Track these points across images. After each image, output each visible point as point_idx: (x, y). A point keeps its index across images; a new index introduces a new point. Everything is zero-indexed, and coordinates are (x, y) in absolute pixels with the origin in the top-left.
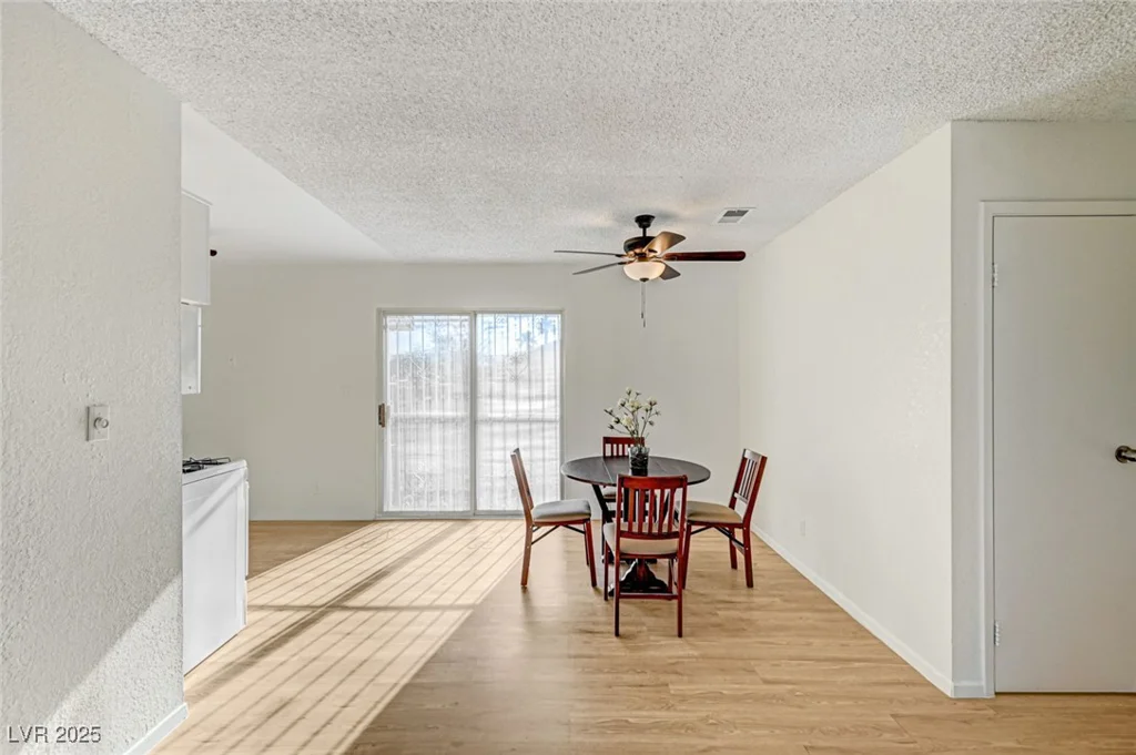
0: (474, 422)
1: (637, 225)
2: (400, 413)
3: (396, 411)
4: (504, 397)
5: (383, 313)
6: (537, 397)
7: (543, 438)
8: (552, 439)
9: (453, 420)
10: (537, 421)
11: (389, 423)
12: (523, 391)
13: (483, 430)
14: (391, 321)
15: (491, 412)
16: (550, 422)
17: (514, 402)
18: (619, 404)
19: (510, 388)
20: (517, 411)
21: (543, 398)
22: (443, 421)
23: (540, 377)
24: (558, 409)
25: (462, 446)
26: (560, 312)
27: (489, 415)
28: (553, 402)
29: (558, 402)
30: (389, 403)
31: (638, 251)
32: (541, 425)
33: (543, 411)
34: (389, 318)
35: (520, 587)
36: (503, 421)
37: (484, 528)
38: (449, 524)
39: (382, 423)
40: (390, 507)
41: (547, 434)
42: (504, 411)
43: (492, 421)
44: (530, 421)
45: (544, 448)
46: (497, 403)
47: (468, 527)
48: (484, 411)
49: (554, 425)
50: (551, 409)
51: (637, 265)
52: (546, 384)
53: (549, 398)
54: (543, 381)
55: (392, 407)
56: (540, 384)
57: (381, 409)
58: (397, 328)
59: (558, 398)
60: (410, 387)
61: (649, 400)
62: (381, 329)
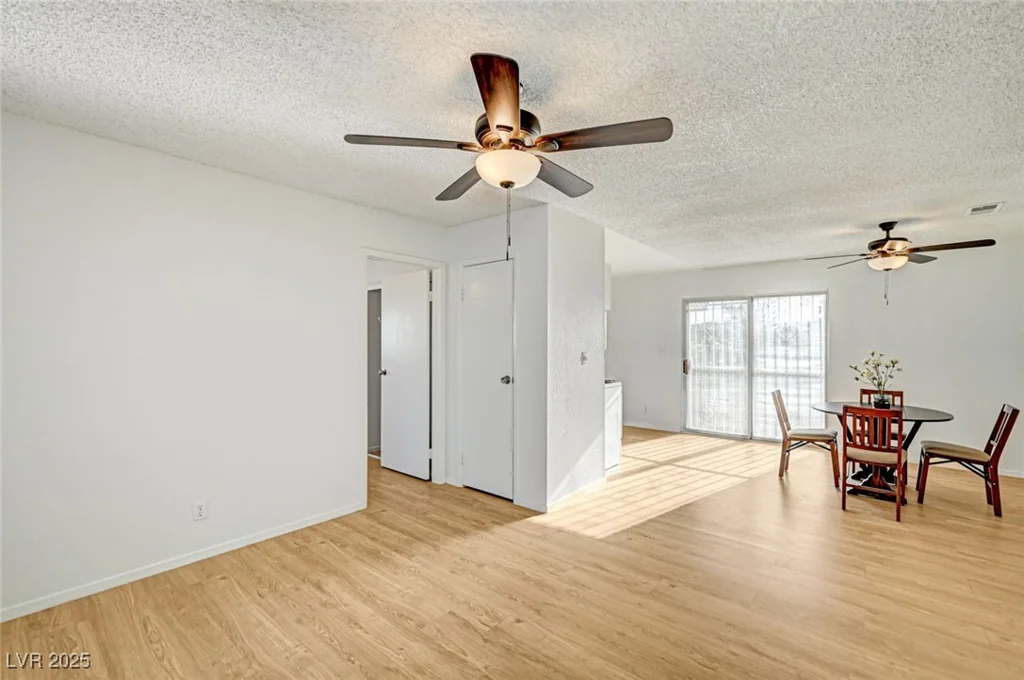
0: (751, 374)
1: (880, 229)
2: (697, 366)
3: (694, 364)
4: (775, 357)
5: (686, 302)
6: (804, 358)
7: (810, 389)
8: (818, 389)
9: (735, 372)
10: (804, 376)
11: (690, 372)
12: (792, 352)
13: (758, 381)
14: (691, 306)
15: (765, 367)
16: (816, 377)
17: (784, 361)
18: (863, 361)
19: (781, 350)
20: (787, 368)
21: (809, 358)
22: (728, 373)
23: (807, 343)
24: (823, 367)
25: (742, 389)
26: (826, 293)
27: (763, 370)
28: (818, 362)
29: (823, 362)
30: (690, 359)
31: (880, 249)
32: (807, 380)
33: (809, 368)
34: (690, 304)
35: (778, 478)
36: (775, 375)
37: (758, 447)
38: (732, 441)
39: (685, 370)
40: (690, 426)
41: (813, 386)
42: (776, 368)
43: (765, 375)
44: (798, 376)
45: (810, 396)
46: (770, 362)
47: (746, 445)
48: (758, 367)
49: (819, 380)
50: (817, 367)
51: (880, 259)
52: (812, 348)
53: (816, 358)
54: (809, 345)
55: (692, 363)
56: (807, 349)
57: (685, 363)
58: (695, 310)
59: (823, 359)
60: (704, 349)
61: (892, 358)
62: (685, 312)
